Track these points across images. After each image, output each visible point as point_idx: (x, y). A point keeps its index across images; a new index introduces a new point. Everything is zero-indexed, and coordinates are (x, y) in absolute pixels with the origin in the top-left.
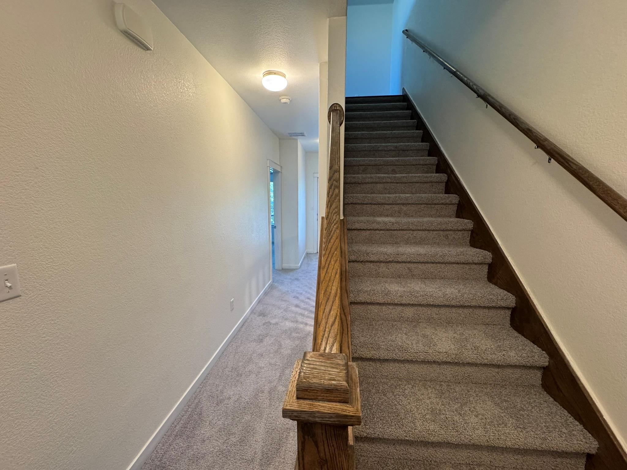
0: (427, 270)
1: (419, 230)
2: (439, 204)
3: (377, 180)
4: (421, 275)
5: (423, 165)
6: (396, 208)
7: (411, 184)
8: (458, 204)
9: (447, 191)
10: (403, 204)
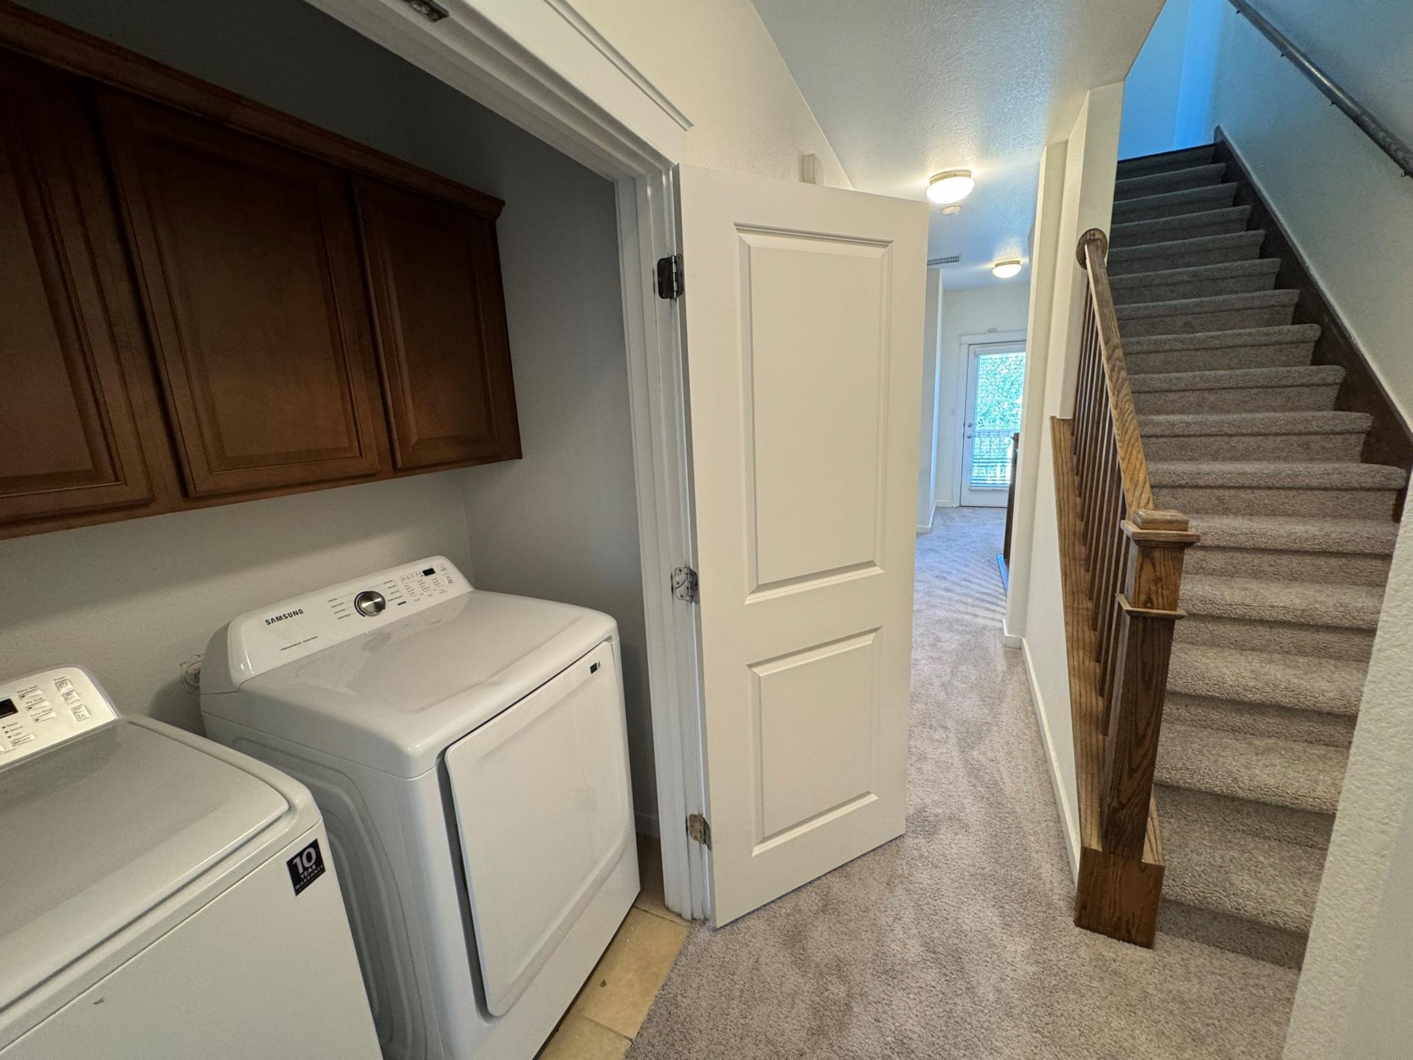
0: (1258, 502)
1: (1243, 435)
2: (1293, 386)
3: (1152, 347)
4: (1244, 510)
5: (1260, 308)
6: (1193, 397)
7: (1228, 350)
8: (1341, 384)
9: (1317, 360)
10: (1210, 390)
